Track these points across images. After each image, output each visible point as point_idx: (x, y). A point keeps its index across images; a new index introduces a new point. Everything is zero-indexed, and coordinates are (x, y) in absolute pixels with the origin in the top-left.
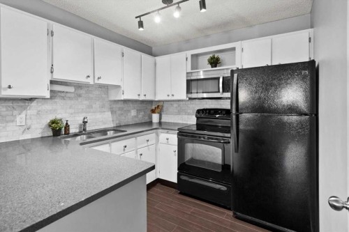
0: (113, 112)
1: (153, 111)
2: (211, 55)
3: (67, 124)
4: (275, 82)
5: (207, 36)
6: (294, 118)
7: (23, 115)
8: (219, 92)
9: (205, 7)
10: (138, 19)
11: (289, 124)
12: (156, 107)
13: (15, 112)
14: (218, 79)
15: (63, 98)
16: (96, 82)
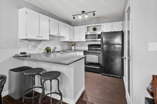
0: (61, 45)
1: (73, 45)
2: (94, 27)
4: (113, 36)
5: (92, 20)
6: (118, 46)
7: (40, 46)
8: (96, 39)
9: (94, 15)
10: (73, 16)
11: (117, 47)
12: (74, 44)
13: (38, 44)
14: (96, 35)
15: (50, 40)
16: (59, 35)
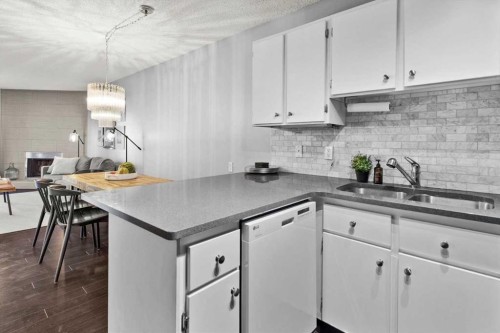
3: (378, 165)
7: (330, 147)
15: (381, 123)
